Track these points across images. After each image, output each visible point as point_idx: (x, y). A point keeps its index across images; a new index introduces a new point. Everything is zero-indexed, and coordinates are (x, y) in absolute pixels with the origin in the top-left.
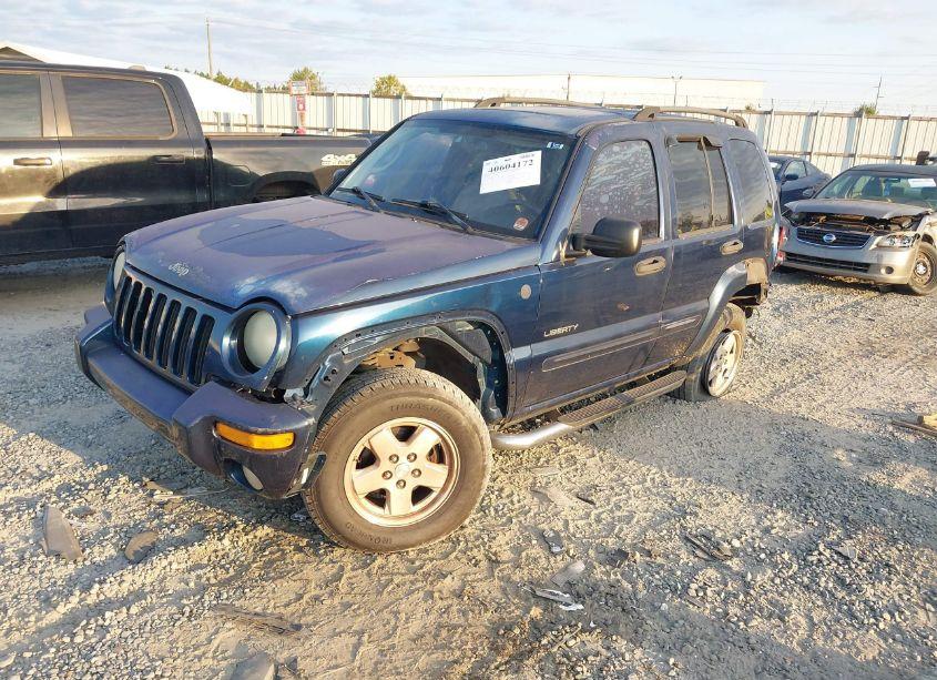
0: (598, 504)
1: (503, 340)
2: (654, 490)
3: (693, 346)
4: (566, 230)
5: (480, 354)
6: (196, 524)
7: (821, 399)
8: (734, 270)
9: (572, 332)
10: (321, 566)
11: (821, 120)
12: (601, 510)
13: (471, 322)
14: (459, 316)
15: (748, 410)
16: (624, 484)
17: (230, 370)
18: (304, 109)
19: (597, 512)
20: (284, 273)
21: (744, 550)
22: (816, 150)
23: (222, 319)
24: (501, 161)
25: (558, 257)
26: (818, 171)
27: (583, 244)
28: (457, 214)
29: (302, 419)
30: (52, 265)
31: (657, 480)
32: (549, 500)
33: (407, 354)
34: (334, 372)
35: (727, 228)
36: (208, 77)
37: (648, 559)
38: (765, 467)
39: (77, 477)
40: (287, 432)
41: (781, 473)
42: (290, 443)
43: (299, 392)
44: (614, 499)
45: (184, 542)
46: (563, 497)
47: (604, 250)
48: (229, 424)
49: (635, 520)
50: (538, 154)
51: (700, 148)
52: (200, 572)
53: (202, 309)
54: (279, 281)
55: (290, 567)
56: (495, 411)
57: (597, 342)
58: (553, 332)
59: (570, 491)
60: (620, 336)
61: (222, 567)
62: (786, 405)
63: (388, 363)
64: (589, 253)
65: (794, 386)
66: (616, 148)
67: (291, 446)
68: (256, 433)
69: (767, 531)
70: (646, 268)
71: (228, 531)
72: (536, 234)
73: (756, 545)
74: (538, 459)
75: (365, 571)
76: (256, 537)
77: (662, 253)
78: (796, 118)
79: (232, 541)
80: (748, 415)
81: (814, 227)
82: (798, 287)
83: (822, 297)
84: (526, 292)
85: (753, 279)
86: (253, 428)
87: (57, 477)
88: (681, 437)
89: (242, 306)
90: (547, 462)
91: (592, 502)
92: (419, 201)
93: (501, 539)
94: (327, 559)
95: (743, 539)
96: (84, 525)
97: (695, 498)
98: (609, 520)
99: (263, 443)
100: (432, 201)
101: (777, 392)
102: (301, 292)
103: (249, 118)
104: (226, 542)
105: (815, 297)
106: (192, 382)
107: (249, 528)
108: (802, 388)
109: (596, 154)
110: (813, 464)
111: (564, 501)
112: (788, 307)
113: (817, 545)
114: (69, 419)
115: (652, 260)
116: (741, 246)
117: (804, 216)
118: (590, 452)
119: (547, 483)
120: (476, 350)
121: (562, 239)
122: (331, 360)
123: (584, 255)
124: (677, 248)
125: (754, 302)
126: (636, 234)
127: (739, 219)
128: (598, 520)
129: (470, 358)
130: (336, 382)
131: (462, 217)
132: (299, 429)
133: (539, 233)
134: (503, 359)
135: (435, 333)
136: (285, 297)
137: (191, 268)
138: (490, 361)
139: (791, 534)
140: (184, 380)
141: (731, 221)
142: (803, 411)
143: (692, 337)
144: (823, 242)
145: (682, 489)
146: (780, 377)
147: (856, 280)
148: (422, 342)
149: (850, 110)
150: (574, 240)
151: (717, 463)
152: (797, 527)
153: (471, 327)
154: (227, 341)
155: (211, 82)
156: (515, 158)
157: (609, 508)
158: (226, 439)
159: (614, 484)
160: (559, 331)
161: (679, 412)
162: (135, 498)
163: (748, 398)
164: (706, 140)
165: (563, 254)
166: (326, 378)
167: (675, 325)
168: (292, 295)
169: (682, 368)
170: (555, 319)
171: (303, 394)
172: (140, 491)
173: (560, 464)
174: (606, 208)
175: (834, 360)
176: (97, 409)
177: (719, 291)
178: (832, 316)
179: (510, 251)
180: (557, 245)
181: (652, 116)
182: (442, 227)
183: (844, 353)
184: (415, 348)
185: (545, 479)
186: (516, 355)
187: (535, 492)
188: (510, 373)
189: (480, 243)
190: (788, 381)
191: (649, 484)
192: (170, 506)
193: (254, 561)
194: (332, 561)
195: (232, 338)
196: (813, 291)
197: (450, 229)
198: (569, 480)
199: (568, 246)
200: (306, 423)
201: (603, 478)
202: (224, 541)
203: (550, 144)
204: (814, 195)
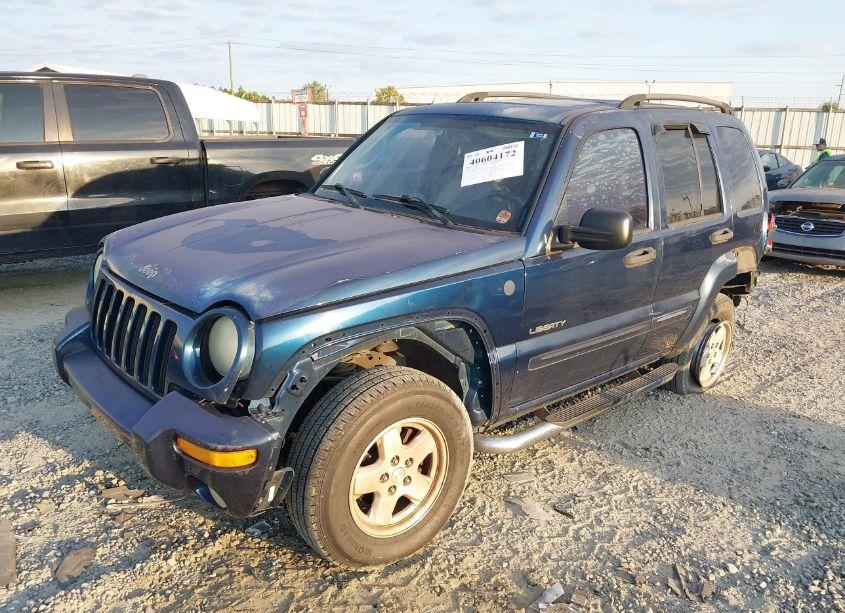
0: (577, 518)
1: (486, 338)
2: (638, 501)
3: (684, 338)
4: (551, 222)
5: (461, 354)
6: (145, 539)
7: (811, 395)
8: (724, 260)
9: (560, 328)
10: (269, 592)
11: (790, 115)
12: (579, 525)
13: (451, 322)
14: (438, 315)
15: (733, 406)
16: (605, 494)
17: (191, 380)
18: (306, 116)
19: (575, 527)
20: (250, 275)
21: (741, 577)
22: (785, 143)
23: (185, 325)
24: (482, 153)
25: (543, 251)
26: (790, 163)
27: (570, 236)
28: (437, 208)
29: (266, 434)
30: (65, 261)
31: (640, 488)
32: (524, 514)
33: (387, 354)
34: (302, 380)
35: (716, 218)
36: (230, 93)
37: (632, 586)
38: (758, 472)
39: (35, 483)
40: (248, 448)
41: (775, 480)
42: (253, 460)
43: (265, 402)
44: (596, 511)
45: (128, 563)
46: (540, 510)
47: (592, 242)
48: (190, 440)
49: (617, 537)
50: (521, 144)
51: (687, 136)
52: (138, 600)
53: (167, 314)
54: (246, 283)
55: (236, 593)
56: (479, 412)
57: (585, 339)
58: (539, 329)
59: (546, 501)
60: (609, 331)
61: (163, 593)
62: (774, 399)
63: (366, 364)
64: (576, 245)
65: (781, 379)
66: (602, 137)
67: (254, 464)
68: (215, 450)
69: (766, 551)
70: (635, 260)
71: (176, 548)
72: (521, 226)
73: (755, 571)
74: (513, 464)
75: (317, 600)
76: (205, 555)
77: (652, 243)
78: (766, 114)
79: (178, 561)
80: (733, 412)
81: (791, 215)
82: (776, 275)
83: (801, 285)
84: (509, 288)
85: (743, 268)
86: (213, 445)
87: (15, 483)
88: (665, 437)
89: (207, 310)
90: (523, 467)
91: (570, 516)
92: (400, 196)
93: (469, 561)
94: (277, 584)
95: (738, 563)
96: (31, 540)
97: (682, 510)
98: (589, 537)
99: (224, 460)
100: (413, 196)
101: (764, 385)
102: (267, 295)
103: (260, 125)
104: (172, 562)
105: (795, 285)
106: (156, 391)
107: (199, 545)
108: (790, 382)
109: (581, 143)
110: (810, 468)
111: (540, 513)
112: (767, 295)
113: (825, 572)
114: (42, 418)
115: (641, 251)
116: (731, 234)
117: (780, 205)
118: (568, 455)
119: (523, 492)
120: (458, 350)
121: (547, 231)
122: (299, 368)
123: (571, 248)
124: (666, 239)
125: (743, 291)
126: (626, 225)
127: (728, 207)
128: (577, 538)
129: (452, 358)
130: (306, 391)
131: (442, 210)
132: (262, 445)
133: (522, 226)
134: (487, 359)
135: (414, 334)
136: (249, 301)
137: (160, 269)
138: (472, 361)
139: (795, 555)
140: (149, 388)
141: (720, 208)
142: (793, 407)
143: (682, 330)
144: (801, 231)
145: (668, 499)
146: (766, 369)
147: (834, 267)
148: (400, 343)
149: (817, 104)
150: (559, 232)
151: (705, 467)
152: (800, 548)
153: (452, 326)
154: (189, 350)
155: (232, 96)
156: (498, 149)
157: (588, 522)
158: (187, 455)
159: (594, 493)
160: (547, 327)
161: (662, 409)
162: (89, 508)
163: (732, 393)
164: (692, 126)
165: (548, 247)
166: (294, 387)
167: (665, 317)
168: (257, 298)
169: (672, 361)
170: (541, 315)
171: (269, 405)
172: (95, 500)
173: (537, 470)
174: (593, 199)
175: (822, 351)
176: (70, 407)
177: (709, 282)
178: (814, 304)
179: (493, 244)
180: (542, 238)
181: (637, 104)
182: (422, 221)
183: (830, 343)
184: (394, 348)
185: (520, 488)
186: (499, 354)
187: (509, 503)
188: (494, 373)
189: (462, 238)
190: (774, 373)
191: (631, 493)
192: (121, 518)
193: (199, 586)
194: (282, 587)
195: (194, 347)
196: (792, 278)
197: (430, 223)
198: (546, 489)
199: (554, 239)
200: (270, 439)
201: (583, 486)
202: (169, 561)
203: (533, 134)
204: (790, 184)
